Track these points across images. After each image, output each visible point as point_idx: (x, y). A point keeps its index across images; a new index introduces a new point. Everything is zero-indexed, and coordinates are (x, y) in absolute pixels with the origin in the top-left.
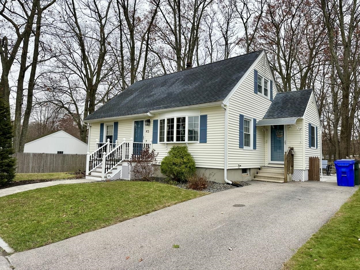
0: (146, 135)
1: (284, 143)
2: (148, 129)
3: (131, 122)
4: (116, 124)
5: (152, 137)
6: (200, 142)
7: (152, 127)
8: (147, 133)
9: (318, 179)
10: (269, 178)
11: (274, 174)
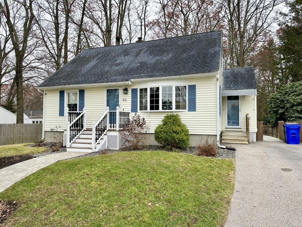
0: (123, 104)
1: (239, 111)
2: (125, 98)
3: (103, 90)
4: (82, 92)
5: (131, 106)
6: (189, 111)
7: (131, 95)
8: (124, 102)
9: (262, 139)
10: (234, 141)
11: (237, 137)
